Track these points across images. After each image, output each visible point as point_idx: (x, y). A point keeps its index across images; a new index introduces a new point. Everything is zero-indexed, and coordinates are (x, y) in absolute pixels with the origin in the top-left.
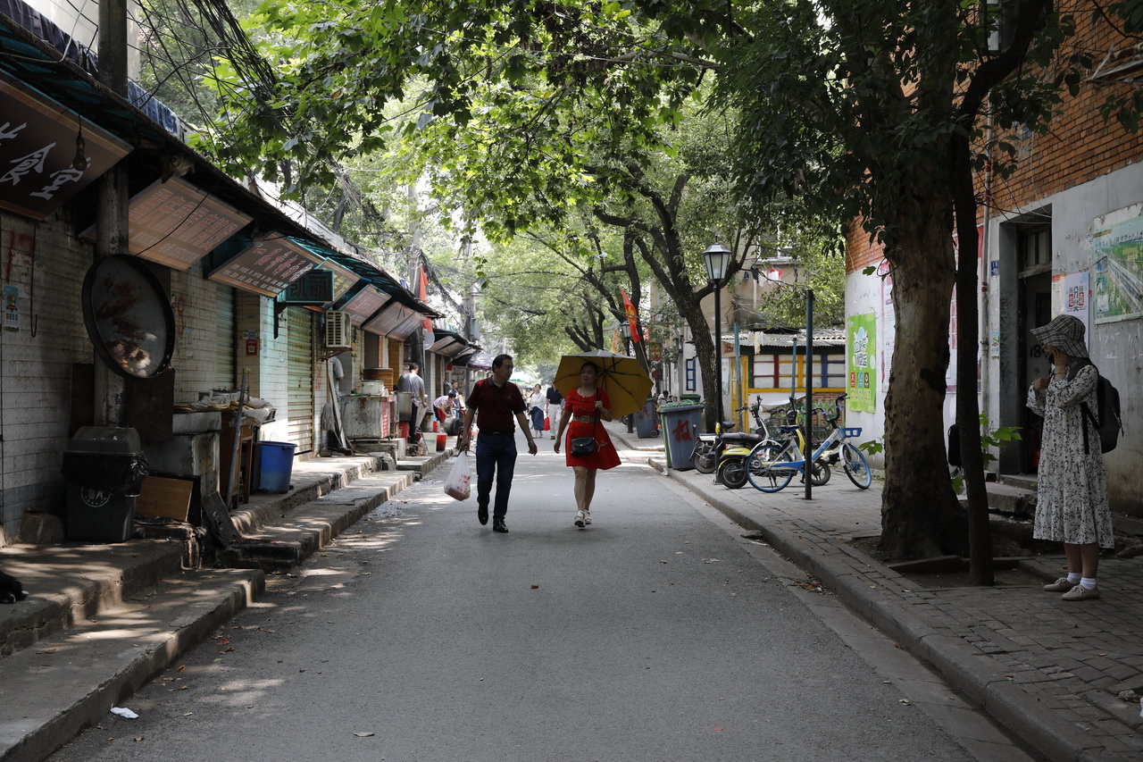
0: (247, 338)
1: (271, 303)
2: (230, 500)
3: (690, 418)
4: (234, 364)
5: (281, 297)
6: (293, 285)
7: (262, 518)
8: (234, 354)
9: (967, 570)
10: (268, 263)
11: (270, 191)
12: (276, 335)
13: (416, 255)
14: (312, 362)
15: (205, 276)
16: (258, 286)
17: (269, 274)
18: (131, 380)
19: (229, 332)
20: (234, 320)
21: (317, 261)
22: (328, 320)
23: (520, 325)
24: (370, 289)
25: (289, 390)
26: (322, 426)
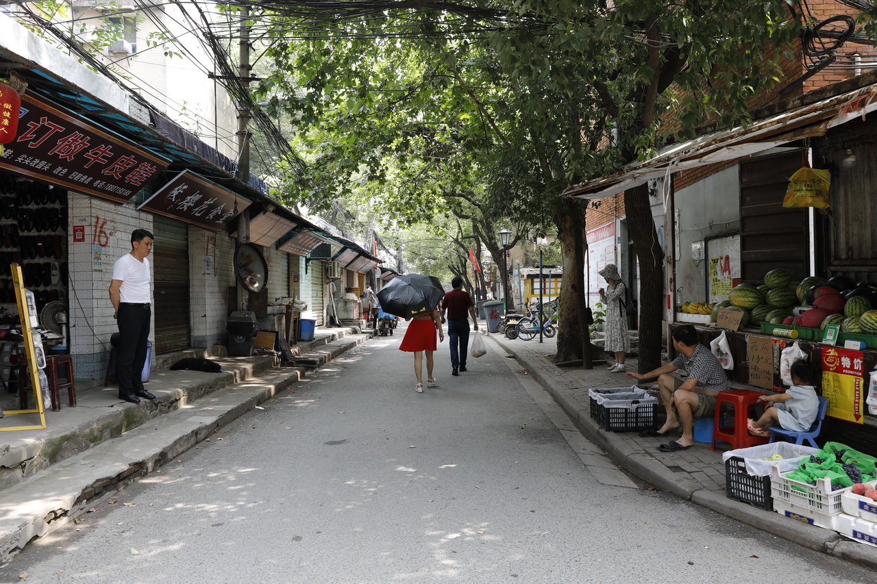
0: (294, 275)
1: (304, 259)
2: (289, 342)
3: (497, 308)
4: (288, 286)
5: (309, 256)
6: (314, 250)
7: (302, 350)
8: (288, 282)
9: (583, 365)
10: (303, 242)
11: (304, 212)
12: (306, 273)
13: (371, 232)
14: (322, 285)
15: (277, 249)
16: (299, 252)
17: (303, 246)
18: (251, 292)
19: (286, 272)
20: (288, 266)
21: (324, 240)
22: (329, 266)
23: (425, 265)
24: (349, 251)
25: (312, 297)
26: (327, 314)
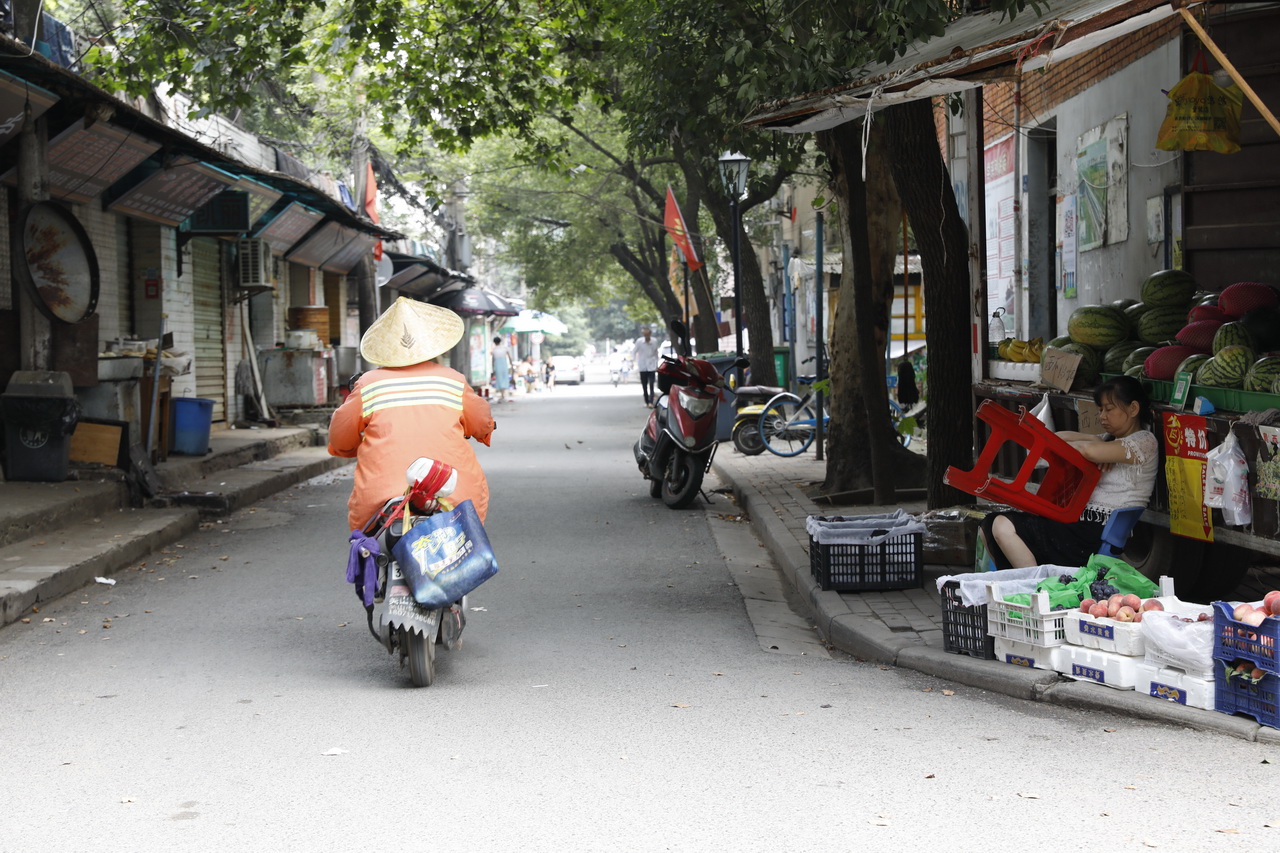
0: (146, 277)
1: (173, 234)
4: (132, 309)
5: (186, 225)
6: (201, 210)
8: (131, 298)
10: (174, 189)
11: (177, 111)
12: (180, 273)
14: (222, 306)
15: (105, 207)
16: (160, 216)
17: (173, 201)
18: (59, 324)
19: (124, 270)
20: (131, 257)
21: (229, 182)
22: (241, 252)
23: (535, 244)
24: (297, 207)
25: (196, 340)
26: (238, 390)
